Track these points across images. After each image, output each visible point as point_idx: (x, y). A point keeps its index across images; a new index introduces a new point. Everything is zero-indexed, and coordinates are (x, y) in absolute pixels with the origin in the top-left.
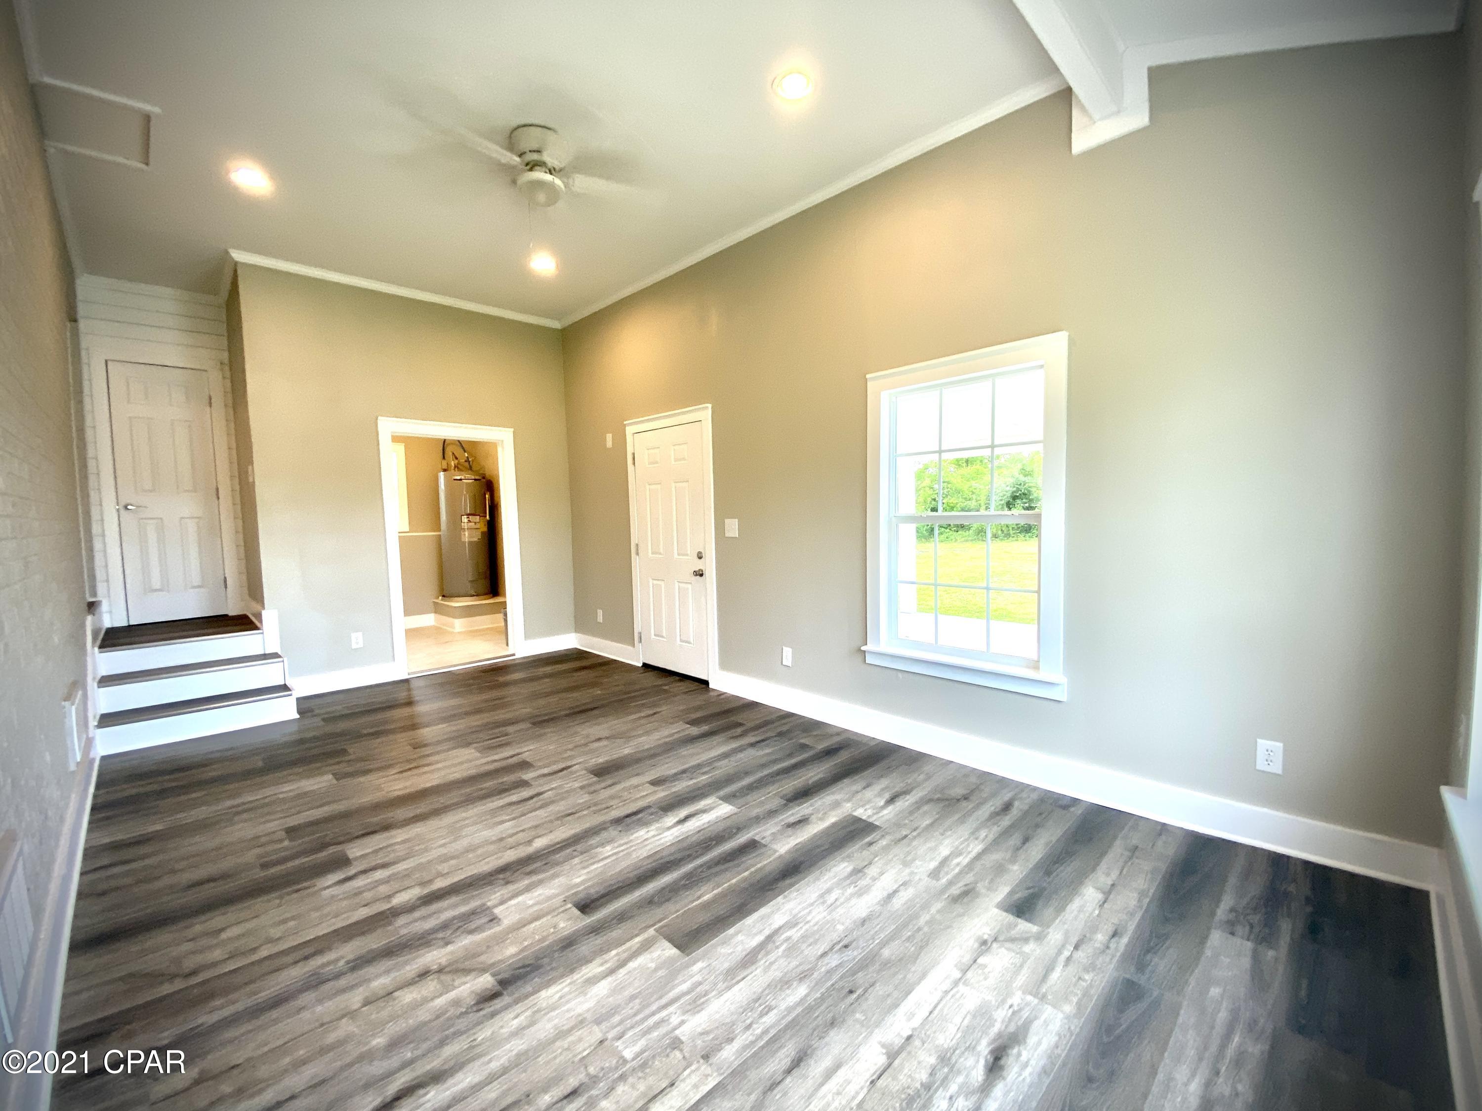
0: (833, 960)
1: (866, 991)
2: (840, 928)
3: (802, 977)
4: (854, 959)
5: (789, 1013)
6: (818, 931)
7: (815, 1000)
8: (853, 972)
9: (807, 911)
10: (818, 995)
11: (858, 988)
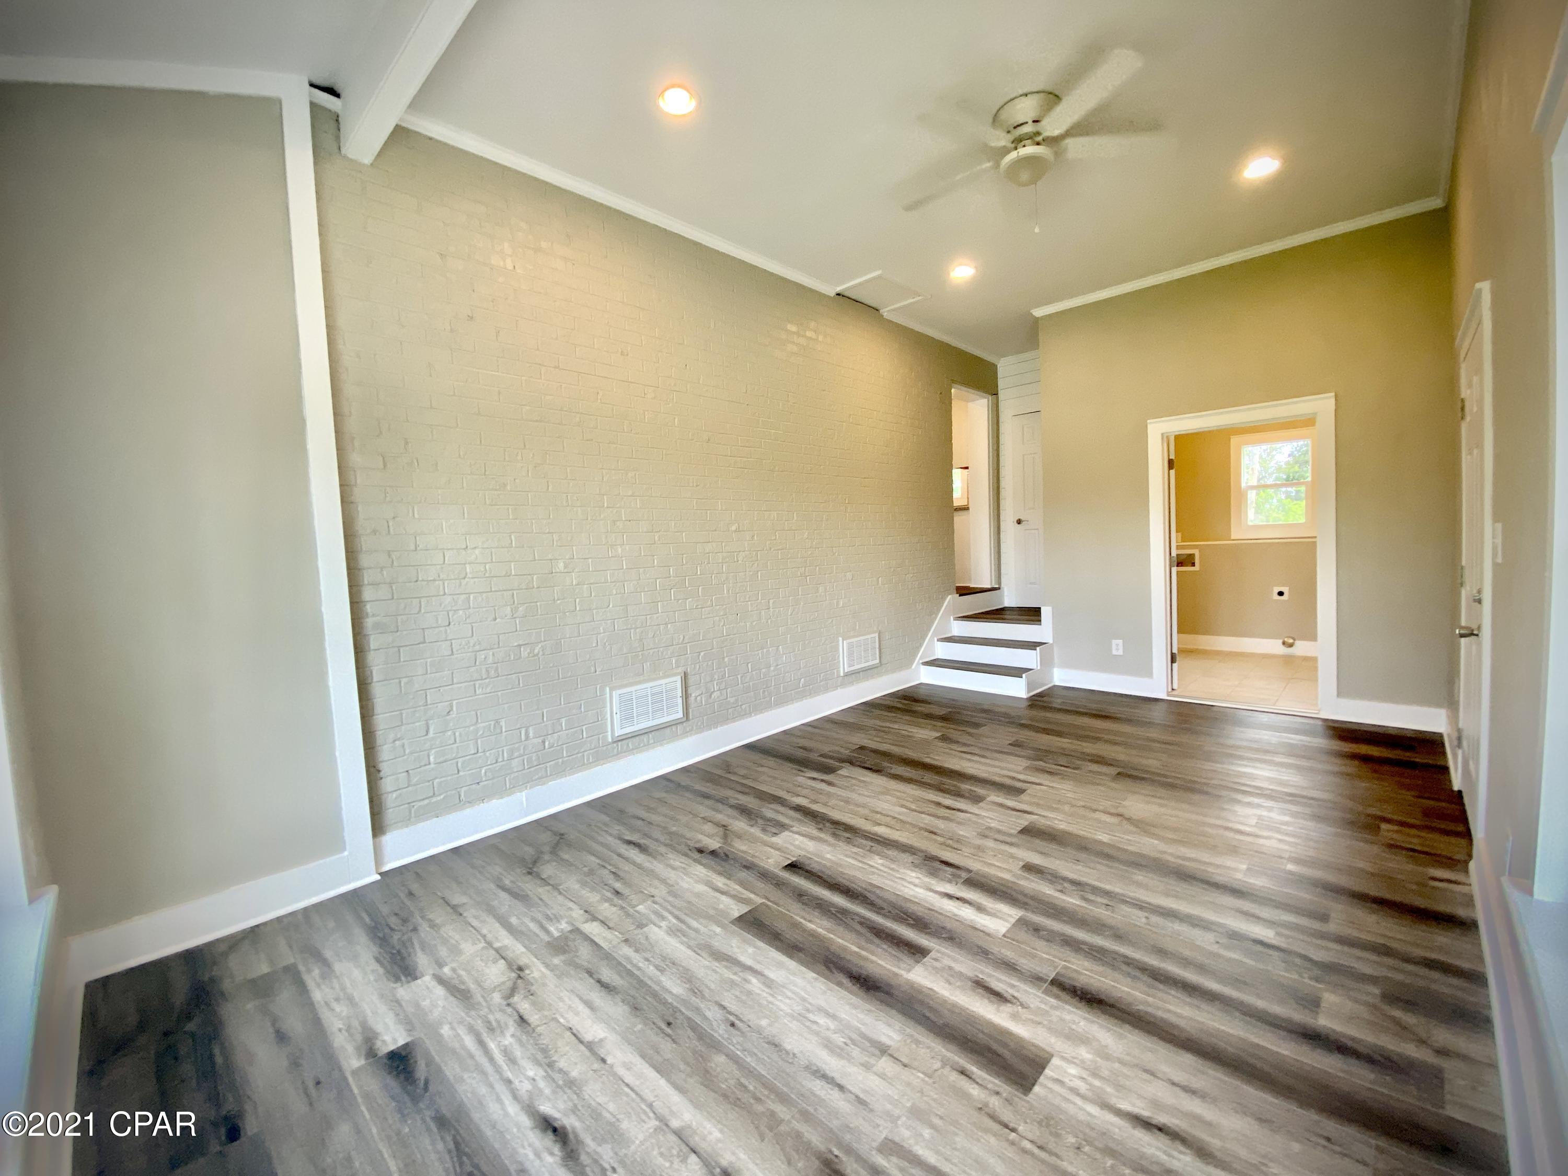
0: (713, 1014)
1: (669, 1036)
2: (764, 1022)
3: (694, 991)
4: (713, 1030)
5: (655, 983)
6: (760, 1005)
7: (664, 998)
8: (694, 1027)
9: (793, 996)
10: (670, 1000)
11: (672, 1029)
